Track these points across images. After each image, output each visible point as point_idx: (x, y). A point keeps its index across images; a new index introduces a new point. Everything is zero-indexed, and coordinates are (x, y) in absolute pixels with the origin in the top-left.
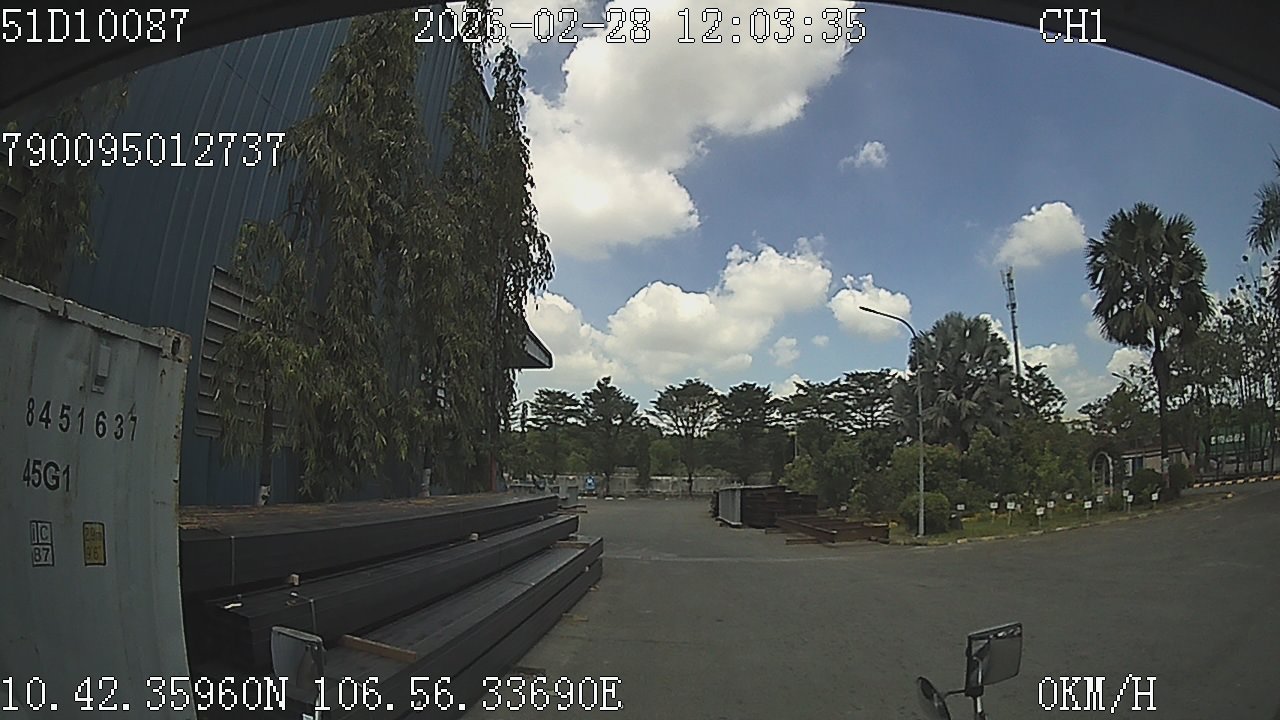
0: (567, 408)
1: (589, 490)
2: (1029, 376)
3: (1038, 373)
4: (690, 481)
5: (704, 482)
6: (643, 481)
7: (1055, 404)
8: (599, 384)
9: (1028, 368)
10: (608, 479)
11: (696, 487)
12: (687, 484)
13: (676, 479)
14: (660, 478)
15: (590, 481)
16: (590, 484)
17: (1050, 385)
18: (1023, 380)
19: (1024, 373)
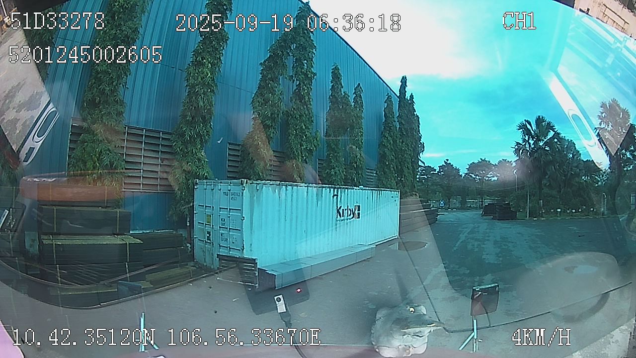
1: (441, 206)
4: (482, 201)
6: (463, 202)
8: (445, 162)
10: (449, 202)
12: (481, 203)
13: (477, 201)
14: (470, 200)
15: (442, 203)
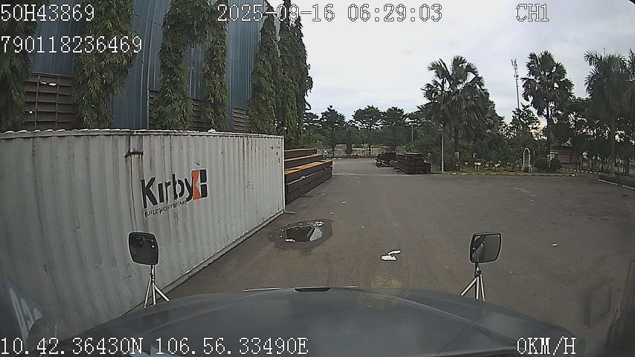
0: (314, 119)
1: (325, 155)
2: (524, 110)
3: (528, 109)
4: (370, 150)
5: (376, 151)
6: (349, 151)
7: (535, 124)
8: (328, 108)
9: (523, 106)
10: (333, 150)
11: (373, 153)
13: (363, 149)
14: (356, 149)
15: (326, 151)
16: (326, 153)
17: (533, 115)
18: (521, 111)
19: (521, 108)
